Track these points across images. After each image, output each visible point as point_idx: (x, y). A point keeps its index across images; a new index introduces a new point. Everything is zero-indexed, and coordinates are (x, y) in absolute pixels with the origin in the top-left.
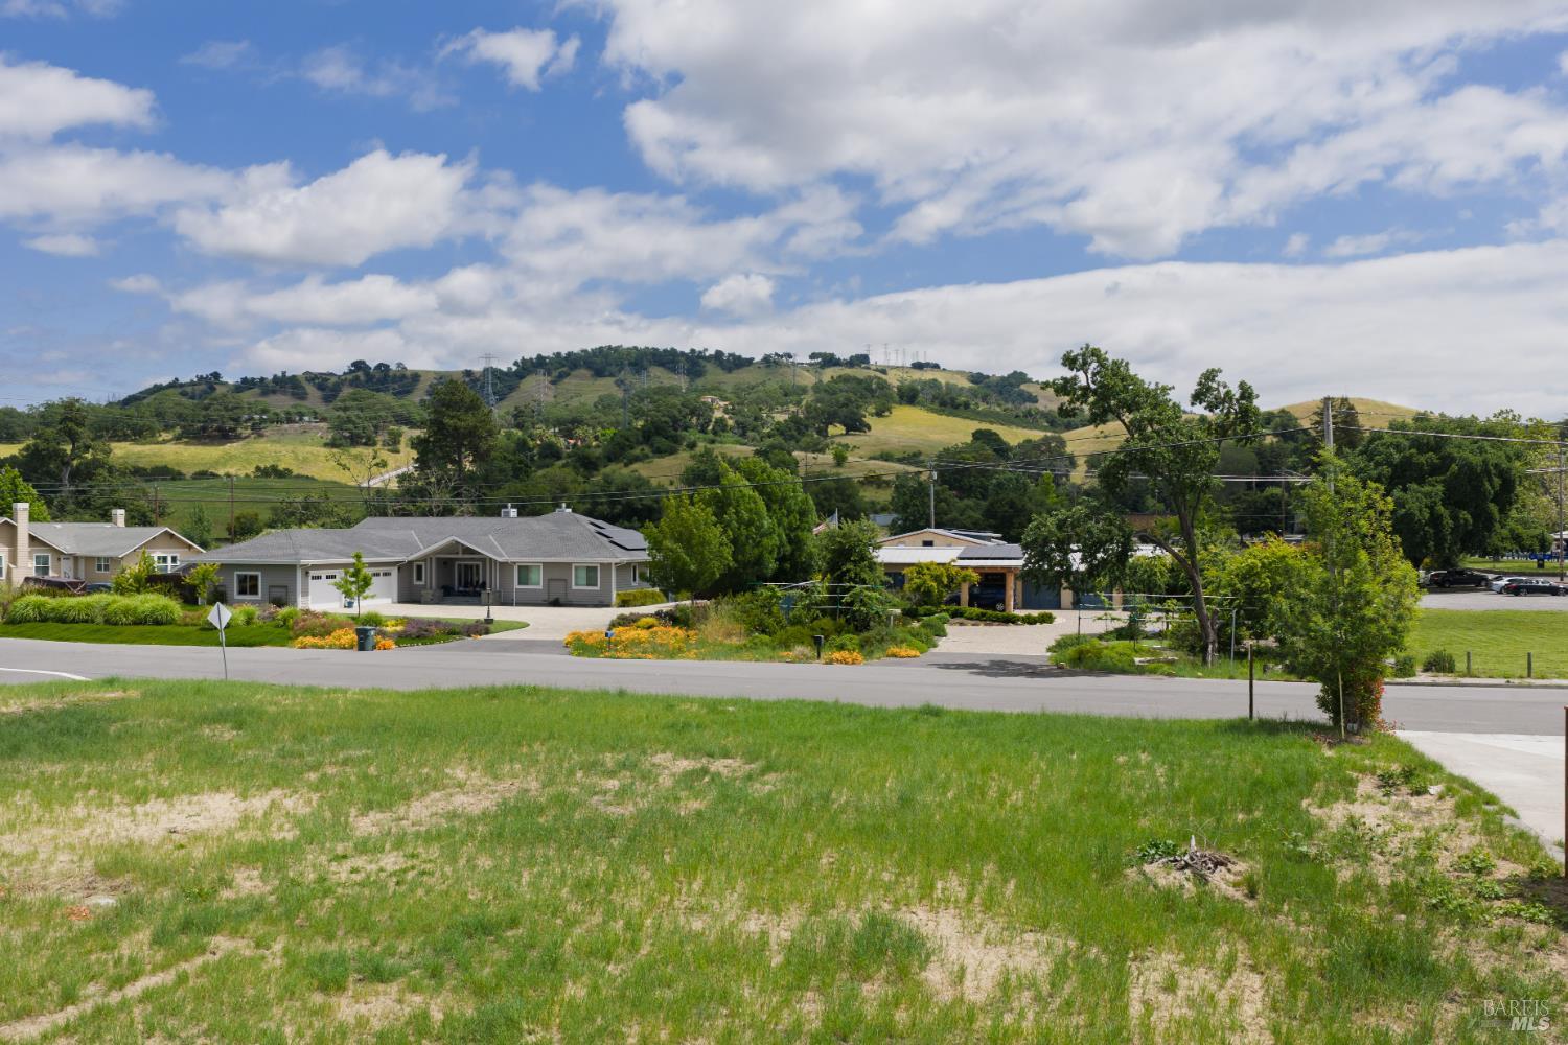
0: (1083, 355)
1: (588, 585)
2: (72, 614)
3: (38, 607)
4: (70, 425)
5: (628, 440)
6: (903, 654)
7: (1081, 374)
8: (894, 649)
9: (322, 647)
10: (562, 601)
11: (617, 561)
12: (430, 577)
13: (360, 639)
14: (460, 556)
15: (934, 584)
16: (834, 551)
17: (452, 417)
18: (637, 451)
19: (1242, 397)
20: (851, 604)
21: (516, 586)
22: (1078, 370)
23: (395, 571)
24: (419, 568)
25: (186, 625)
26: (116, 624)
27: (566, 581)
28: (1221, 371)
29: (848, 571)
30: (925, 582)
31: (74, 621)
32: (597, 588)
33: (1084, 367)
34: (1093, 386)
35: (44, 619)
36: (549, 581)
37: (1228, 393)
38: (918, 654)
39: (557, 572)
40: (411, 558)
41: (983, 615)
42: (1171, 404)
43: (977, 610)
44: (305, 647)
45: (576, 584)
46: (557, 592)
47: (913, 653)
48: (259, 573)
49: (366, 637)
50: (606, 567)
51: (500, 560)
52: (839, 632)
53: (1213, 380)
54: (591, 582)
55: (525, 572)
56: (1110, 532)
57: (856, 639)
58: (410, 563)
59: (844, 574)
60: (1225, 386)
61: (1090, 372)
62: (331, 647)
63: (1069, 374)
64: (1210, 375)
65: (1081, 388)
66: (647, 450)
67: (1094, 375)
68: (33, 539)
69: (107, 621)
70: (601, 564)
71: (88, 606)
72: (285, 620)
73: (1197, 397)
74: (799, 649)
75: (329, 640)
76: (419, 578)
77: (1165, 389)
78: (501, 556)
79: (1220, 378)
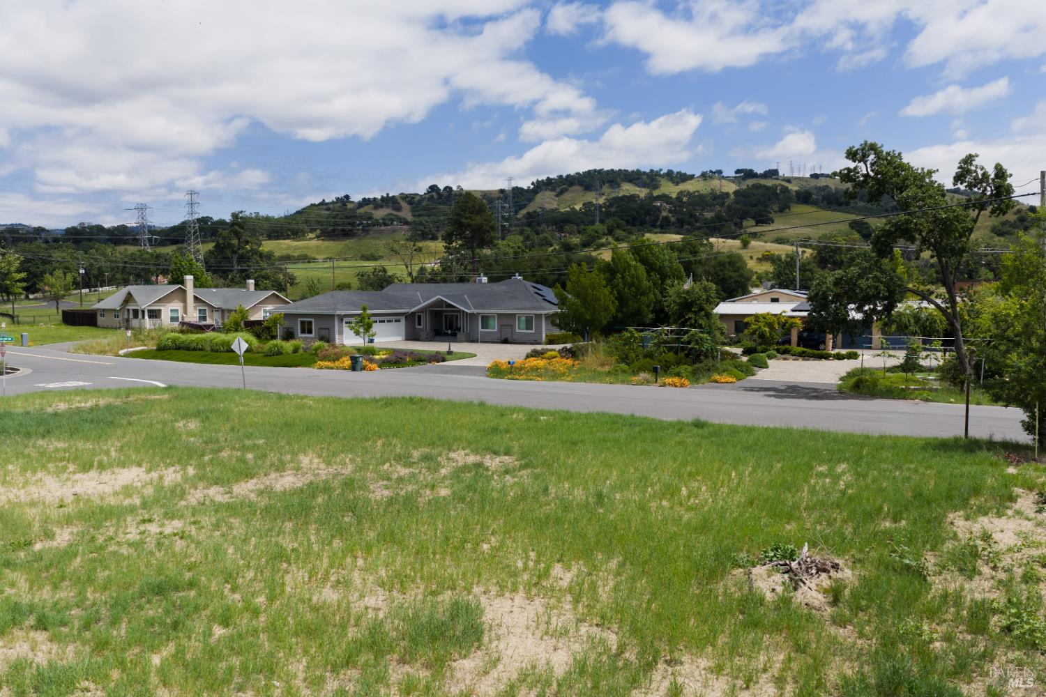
0: (863, 149)
1: (527, 329)
2: (194, 345)
3: (174, 340)
4: (236, 227)
5: (597, 232)
6: (723, 380)
7: (862, 164)
8: (717, 377)
9: (332, 368)
10: (510, 340)
11: (545, 312)
12: (426, 324)
13: (353, 363)
14: (444, 309)
15: (767, 329)
16: (681, 303)
17: (467, 218)
18: (603, 240)
19: (997, 176)
20: (689, 343)
21: (480, 329)
22: (860, 162)
23: (403, 319)
24: (419, 317)
25: (258, 353)
26: (217, 351)
27: (512, 327)
28: (977, 156)
29: (690, 318)
30: (760, 327)
31: (194, 349)
32: (533, 331)
33: (863, 159)
34: (872, 174)
35: (178, 348)
36: (501, 326)
37: (985, 175)
38: (734, 380)
39: (507, 319)
40: (413, 310)
41: (804, 352)
42: (936, 185)
43: (801, 349)
44: (321, 368)
45: (519, 328)
46: (507, 333)
47: (731, 380)
48: (313, 320)
49: (357, 362)
50: (539, 316)
51: (468, 311)
52: (678, 363)
53: (971, 164)
54: (529, 327)
55: (486, 320)
56: (876, 288)
57: (690, 368)
58: (413, 313)
59: (686, 320)
60: (982, 168)
61: (868, 163)
62: (337, 369)
63: (852, 165)
64: (969, 159)
65: (863, 175)
66: (610, 239)
67: (872, 165)
68: (196, 298)
69: (212, 350)
70: (536, 315)
71: (202, 340)
72: (316, 350)
73: (958, 178)
74: (643, 375)
75: (337, 363)
76: (419, 324)
77: (930, 173)
78: (470, 309)
79: (977, 162)
